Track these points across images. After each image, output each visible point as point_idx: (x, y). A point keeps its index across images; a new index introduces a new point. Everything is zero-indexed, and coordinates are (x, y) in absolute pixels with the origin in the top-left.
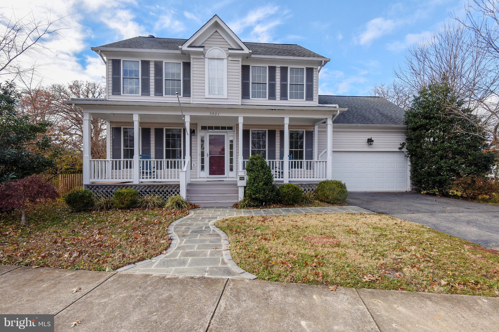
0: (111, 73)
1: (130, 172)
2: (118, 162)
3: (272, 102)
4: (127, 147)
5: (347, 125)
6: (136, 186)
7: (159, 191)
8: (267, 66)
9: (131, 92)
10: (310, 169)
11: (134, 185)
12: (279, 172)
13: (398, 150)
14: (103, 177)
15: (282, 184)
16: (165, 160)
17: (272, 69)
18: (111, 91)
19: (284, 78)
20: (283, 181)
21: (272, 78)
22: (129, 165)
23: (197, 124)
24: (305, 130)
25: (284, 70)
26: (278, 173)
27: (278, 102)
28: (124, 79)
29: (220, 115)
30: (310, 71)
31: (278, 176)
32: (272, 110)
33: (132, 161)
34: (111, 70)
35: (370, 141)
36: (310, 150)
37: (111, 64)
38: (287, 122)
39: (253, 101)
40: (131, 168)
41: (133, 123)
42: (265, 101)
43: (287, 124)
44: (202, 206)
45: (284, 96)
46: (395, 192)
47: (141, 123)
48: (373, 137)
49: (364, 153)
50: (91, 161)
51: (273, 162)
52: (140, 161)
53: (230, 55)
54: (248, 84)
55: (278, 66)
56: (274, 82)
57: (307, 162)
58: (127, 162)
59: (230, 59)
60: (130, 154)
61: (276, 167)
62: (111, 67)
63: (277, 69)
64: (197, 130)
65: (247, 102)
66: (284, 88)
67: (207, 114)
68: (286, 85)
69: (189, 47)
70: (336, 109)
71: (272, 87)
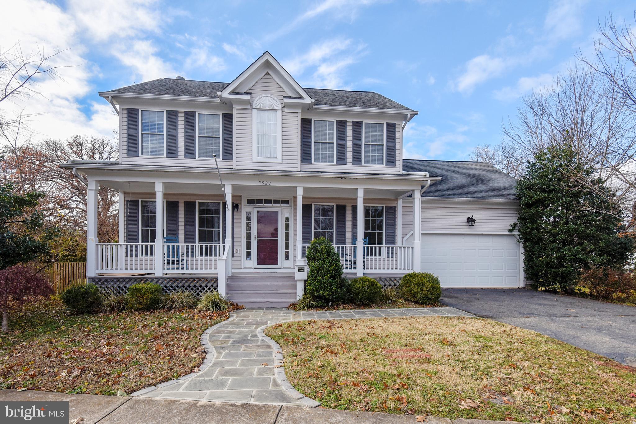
0: (125, 127)
1: (151, 260)
2: (134, 246)
3: (341, 168)
4: (147, 226)
5: (440, 199)
6: (158, 279)
7: (189, 286)
8: (335, 119)
9: (153, 153)
10: (392, 257)
11: (156, 278)
12: (351, 261)
13: (508, 233)
14: (114, 268)
15: (355, 277)
16: (197, 244)
17: (342, 125)
18: (125, 151)
19: (357, 136)
20: (355, 274)
21: (342, 135)
22: (149, 251)
23: (241, 196)
24: (384, 206)
25: (357, 126)
26: (349, 263)
27: (349, 167)
28: (144, 135)
29: (272, 184)
30: (391, 128)
31: (349, 266)
32: (342, 178)
33: (154, 246)
34: (125, 123)
35: (471, 220)
37: (125, 116)
38: (360, 194)
39: (316, 166)
40: (151, 254)
41: (155, 194)
42: (332, 167)
43: (361, 197)
44: (247, 306)
45: (357, 160)
46: (504, 288)
47: (165, 195)
48: (476, 215)
49: (463, 237)
50: (97, 245)
51: (342, 247)
52: (164, 246)
53: (285, 106)
54: (310, 143)
55: (350, 120)
56: (344, 142)
57: (388, 248)
58: (146, 247)
59: (286, 110)
60: (150, 236)
61: (346, 255)
62: (125, 119)
63: (348, 124)
64: (241, 204)
65: (308, 167)
66: (357, 149)
67: (256, 183)
68: (360, 145)
69: (231, 93)
70: (425, 179)
71: (342, 148)
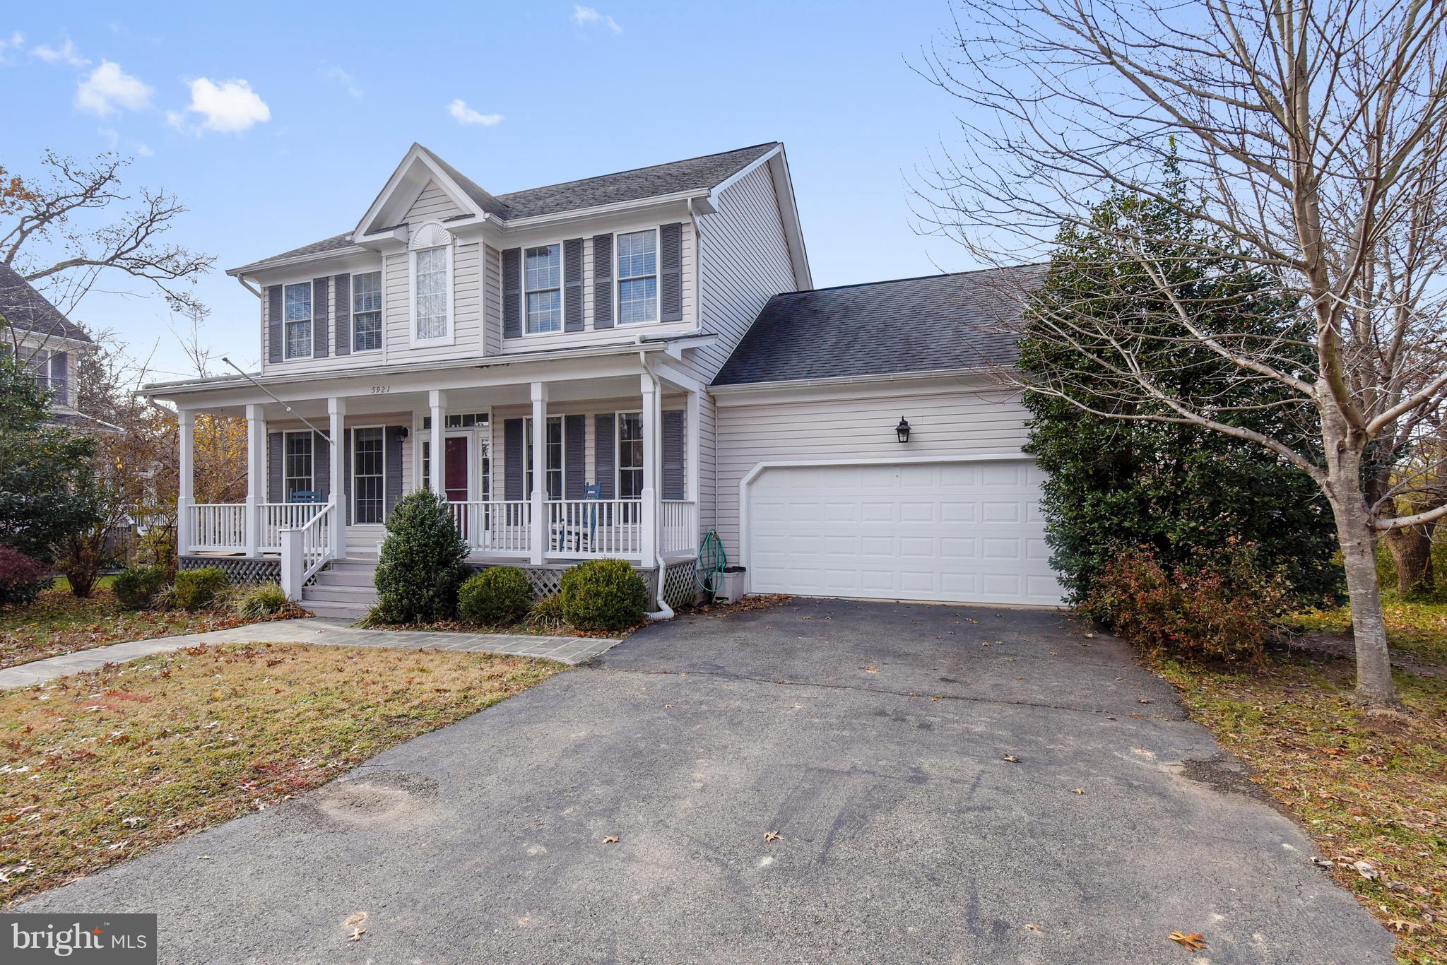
0: (267, 317)
3: (575, 339)
8: (560, 241)
13: (1023, 456)
17: (574, 248)
19: (603, 267)
21: (574, 271)
25: (603, 243)
27: (591, 337)
29: (392, 391)
30: (672, 235)
35: (903, 429)
36: (676, 466)
38: (537, 396)
39: (530, 342)
42: (557, 339)
45: (604, 318)
49: (897, 471)
53: (456, 233)
54: (518, 296)
55: (588, 236)
56: (579, 284)
59: (459, 242)
63: (586, 244)
64: (411, 427)
65: (515, 345)
66: (603, 293)
67: (368, 392)
68: (608, 286)
69: (365, 235)
70: (633, 350)
71: (574, 296)
